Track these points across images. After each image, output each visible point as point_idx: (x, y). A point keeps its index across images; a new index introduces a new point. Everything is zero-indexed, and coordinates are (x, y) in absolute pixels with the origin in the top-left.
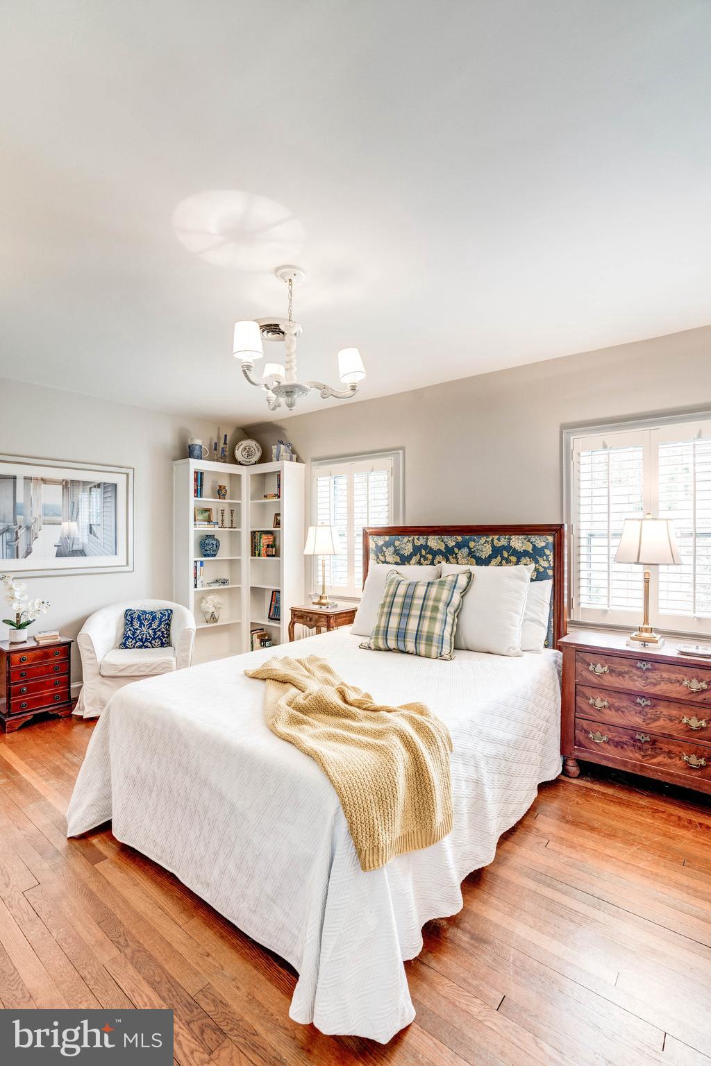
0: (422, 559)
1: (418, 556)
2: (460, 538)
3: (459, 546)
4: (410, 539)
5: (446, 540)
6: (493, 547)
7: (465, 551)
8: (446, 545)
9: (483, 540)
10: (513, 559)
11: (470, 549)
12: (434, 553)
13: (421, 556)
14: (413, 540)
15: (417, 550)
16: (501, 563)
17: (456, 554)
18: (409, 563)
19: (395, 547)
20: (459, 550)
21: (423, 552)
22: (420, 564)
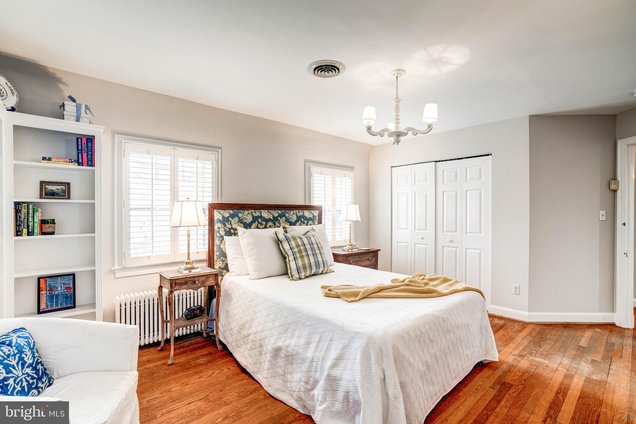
0: (259, 225)
1: (257, 223)
2: (280, 212)
3: (281, 216)
4: (249, 212)
5: (272, 213)
6: (297, 216)
7: (284, 219)
8: (273, 216)
9: (292, 213)
10: (306, 222)
11: (286, 217)
12: (267, 221)
13: (259, 223)
14: (252, 212)
15: (255, 219)
16: (301, 224)
17: (279, 221)
18: (250, 228)
19: (239, 218)
20: (281, 218)
21: (260, 220)
22: (258, 228)
